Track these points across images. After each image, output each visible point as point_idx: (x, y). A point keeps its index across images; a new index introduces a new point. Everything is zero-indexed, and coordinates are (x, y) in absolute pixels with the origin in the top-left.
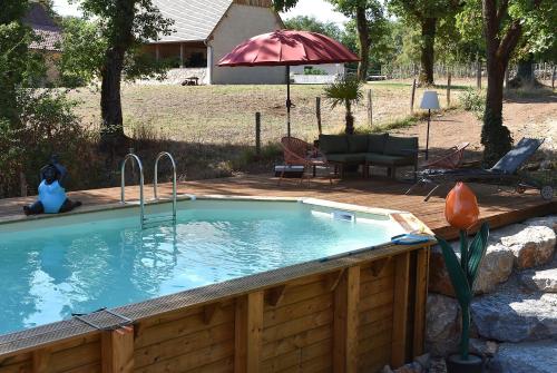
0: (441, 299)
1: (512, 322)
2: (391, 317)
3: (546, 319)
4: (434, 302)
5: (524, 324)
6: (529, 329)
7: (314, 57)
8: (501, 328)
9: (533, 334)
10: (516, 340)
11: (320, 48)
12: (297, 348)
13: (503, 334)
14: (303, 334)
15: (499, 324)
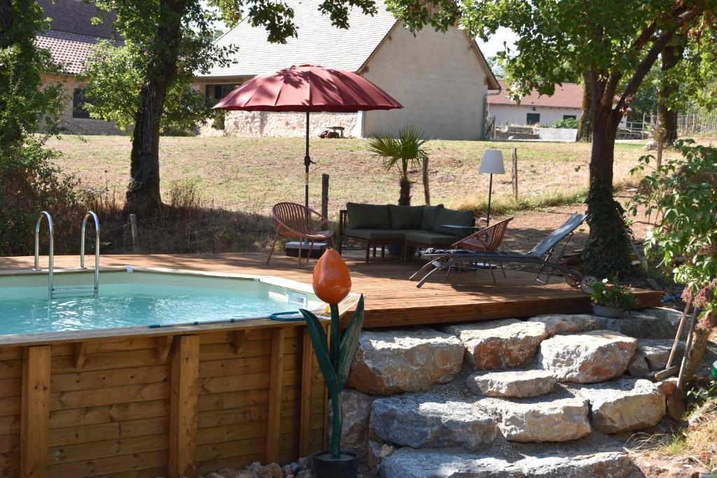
0: (354, 395)
1: (411, 423)
2: (265, 406)
3: (451, 422)
4: (346, 399)
5: (425, 425)
6: (430, 431)
7: (319, 101)
8: (398, 428)
9: (436, 438)
10: (416, 445)
11: (332, 89)
12: (112, 420)
13: (400, 436)
14: (124, 406)
15: (396, 424)
